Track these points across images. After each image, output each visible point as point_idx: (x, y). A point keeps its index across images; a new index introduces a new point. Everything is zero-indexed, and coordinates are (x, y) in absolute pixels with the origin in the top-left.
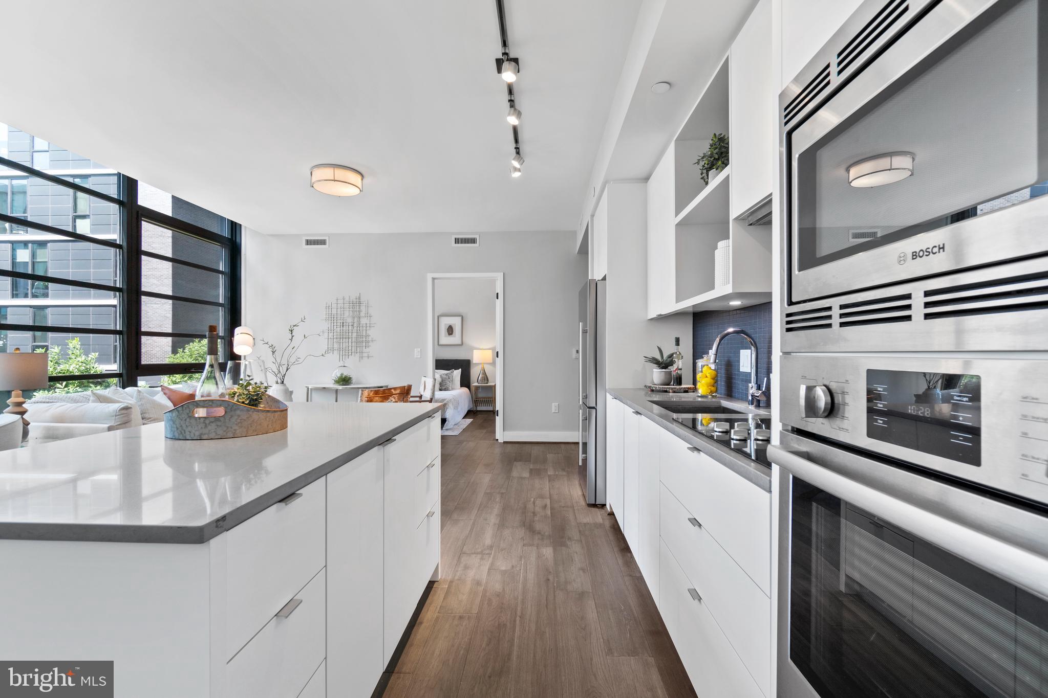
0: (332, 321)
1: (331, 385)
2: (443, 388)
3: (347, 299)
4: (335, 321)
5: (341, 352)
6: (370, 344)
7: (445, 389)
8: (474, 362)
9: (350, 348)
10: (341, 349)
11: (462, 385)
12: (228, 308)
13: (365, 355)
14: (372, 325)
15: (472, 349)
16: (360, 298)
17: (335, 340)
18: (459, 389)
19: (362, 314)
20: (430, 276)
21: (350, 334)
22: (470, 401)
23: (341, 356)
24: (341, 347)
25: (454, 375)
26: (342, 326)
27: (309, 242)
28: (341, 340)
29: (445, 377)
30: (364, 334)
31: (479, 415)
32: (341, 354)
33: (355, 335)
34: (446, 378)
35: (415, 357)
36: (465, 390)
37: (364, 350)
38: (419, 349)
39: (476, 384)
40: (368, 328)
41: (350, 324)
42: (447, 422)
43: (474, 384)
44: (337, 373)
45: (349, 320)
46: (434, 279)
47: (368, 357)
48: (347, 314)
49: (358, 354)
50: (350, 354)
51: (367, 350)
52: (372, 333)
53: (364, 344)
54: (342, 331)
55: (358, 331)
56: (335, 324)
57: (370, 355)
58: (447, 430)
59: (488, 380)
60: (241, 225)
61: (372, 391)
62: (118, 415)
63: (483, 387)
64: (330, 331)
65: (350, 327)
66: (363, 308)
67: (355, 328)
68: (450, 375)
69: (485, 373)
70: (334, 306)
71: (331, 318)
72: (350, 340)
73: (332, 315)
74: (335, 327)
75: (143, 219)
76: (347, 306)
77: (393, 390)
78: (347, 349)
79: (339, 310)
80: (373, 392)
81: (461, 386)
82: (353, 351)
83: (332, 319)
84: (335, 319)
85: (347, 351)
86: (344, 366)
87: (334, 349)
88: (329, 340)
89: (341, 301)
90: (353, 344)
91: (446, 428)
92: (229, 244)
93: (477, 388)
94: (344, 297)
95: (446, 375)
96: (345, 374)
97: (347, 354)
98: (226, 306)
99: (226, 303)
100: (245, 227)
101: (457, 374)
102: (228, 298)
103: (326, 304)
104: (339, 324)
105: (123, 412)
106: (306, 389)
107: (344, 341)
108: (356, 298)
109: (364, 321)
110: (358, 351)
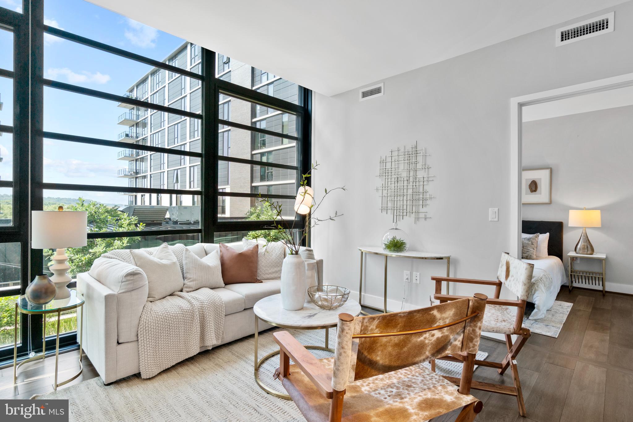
0: (387, 177)
1: (381, 250)
2: (525, 255)
3: (402, 150)
4: (390, 177)
5: (395, 211)
6: (428, 202)
7: (527, 256)
8: (570, 225)
9: (405, 207)
10: (396, 208)
11: (551, 252)
12: (301, 170)
13: (422, 215)
14: (430, 179)
15: (567, 209)
16: (416, 147)
17: (389, 198)
18: (546, 258)
19: (419, 166)
20: (514, 102)
21: (405, 191)
22: (563, 276)
23: (395, 217)
24: (396, 206)
25: (539, 241)
26: (396, 182)
27: (365, 95)
28: (396, 198)
29: (527, 242)
30: (421, 190)
31: (580, 297)
32: (395, 214)
33: (410, 191)
34: (528, 244)
35: (490, 220)
36: (555, 260)
37: (421, 210)
38: (496, 209)
39: (572, 254)
40: (425, 183)
41: (405, 179)
42: (535, 310)
43: (569, 252)
44: (388, 237)
45: (404, 174)
46: (521, 105)
47: (426, 219)
48: (401, 167)
49: (414, 214)
50: (405, 214)
51: (424, 209)
52: (430, 188)
53: (421, 202)
54: (396, 188)
55: (414, 187)
56: (389, 180)
57: (427, 216)
58: (536, 320)
59: (593, 250)
60: (312, 91)
61: (373, 319)
62: (124, 282)
63: (582, 259)
64: (384, 188)
65: (406, 182)
66: (420, 159)
67: (411, 184)
68: (534, 241)
69: (587, 240)
70: (389, 159)
71: (385, 173)
72: (405, 198)
73: (387, 170)
74: (390, 183)
75: (220, 91)
76: (401, 158)
77: (435, 312)
78: (402, 208)
79: (393, 163)
80: (376, 322)
81: (549, 255)
82: (408, 211)
83: (387, 174)
84: (390, 174)
85: (402, 211)
86: (396, 229)
87: (388, 208)
88: (383, 197)
89: (395, 154)
90: (408, 202)
91: (535, 318)
92: (302, 112)
93: (573, 259)
94: (398, 148)
95: (529, 239)
96: (398, 238)
97: (402, 214)
98: (299, 169)
99: (299, 166)
100: (315, 92)
101: (544, 239)
102: (301, 161)
103: (381, 159)
104: (393, 180)
105: (129, 278)
106: (360, 252)
107: (398, 199)
108: (412, 148)
109: (421, 174)
110: (414, 211)
